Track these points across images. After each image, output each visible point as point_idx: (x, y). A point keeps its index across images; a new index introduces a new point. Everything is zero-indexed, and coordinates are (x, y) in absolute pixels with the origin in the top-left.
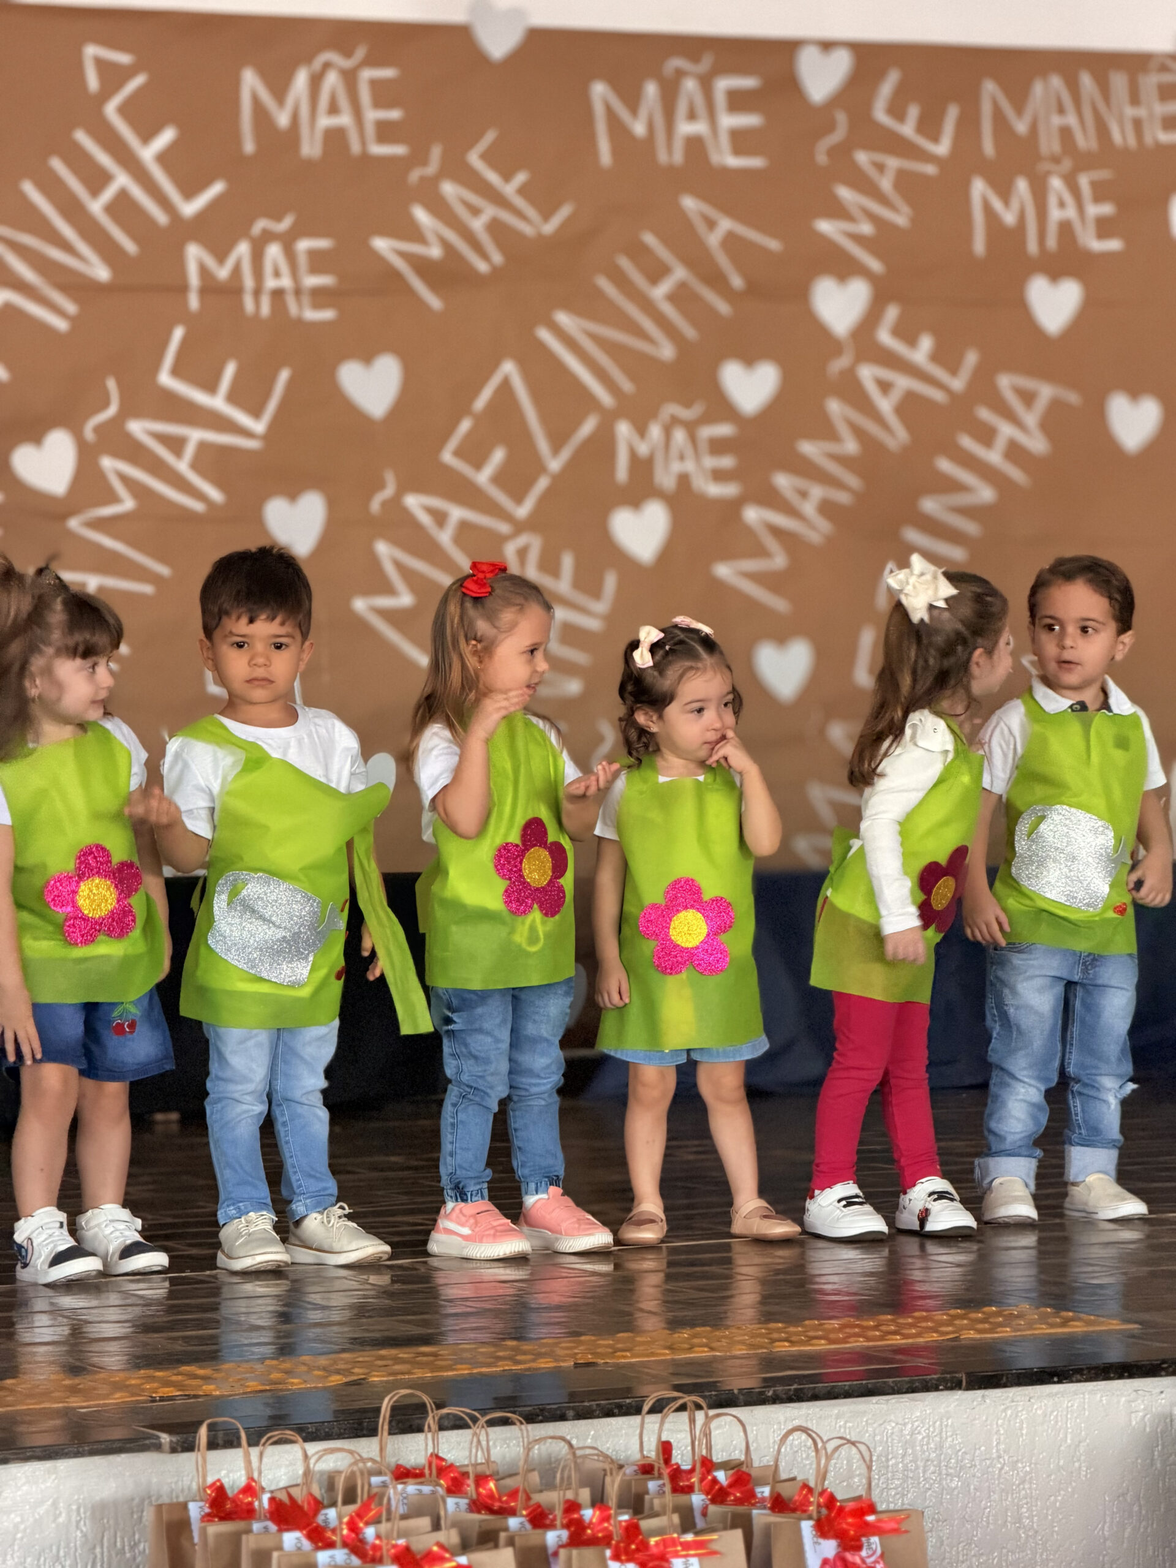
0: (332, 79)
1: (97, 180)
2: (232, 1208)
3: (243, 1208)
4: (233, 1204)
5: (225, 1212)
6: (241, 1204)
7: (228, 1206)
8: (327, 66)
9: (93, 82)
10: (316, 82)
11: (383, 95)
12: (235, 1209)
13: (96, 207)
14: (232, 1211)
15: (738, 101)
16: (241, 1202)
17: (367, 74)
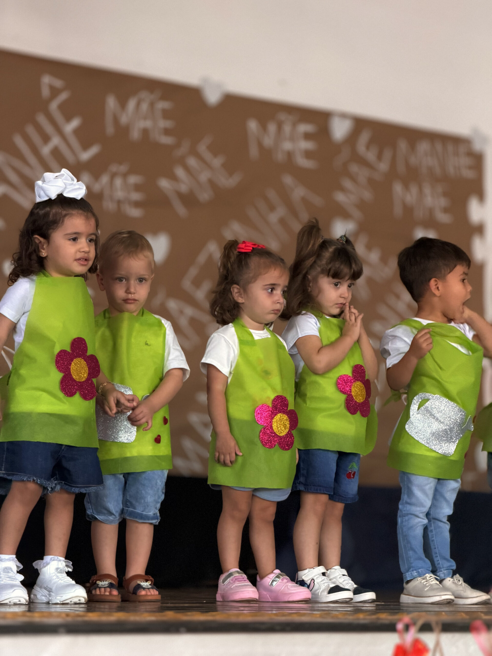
0: (145, 106)
1: (46, 139)
2: (415, 572)
3: (420, 572)
4: (416, 570)
5: (411, 573)
6: (420, 570)
7: (413, 571)
9: (46, 92)
11: (166, 114)
12: (416, 572)
13: (46, 150)
14: (415, 573)
15: (307, 136)
16: (420, 569)
17: (160, 105)
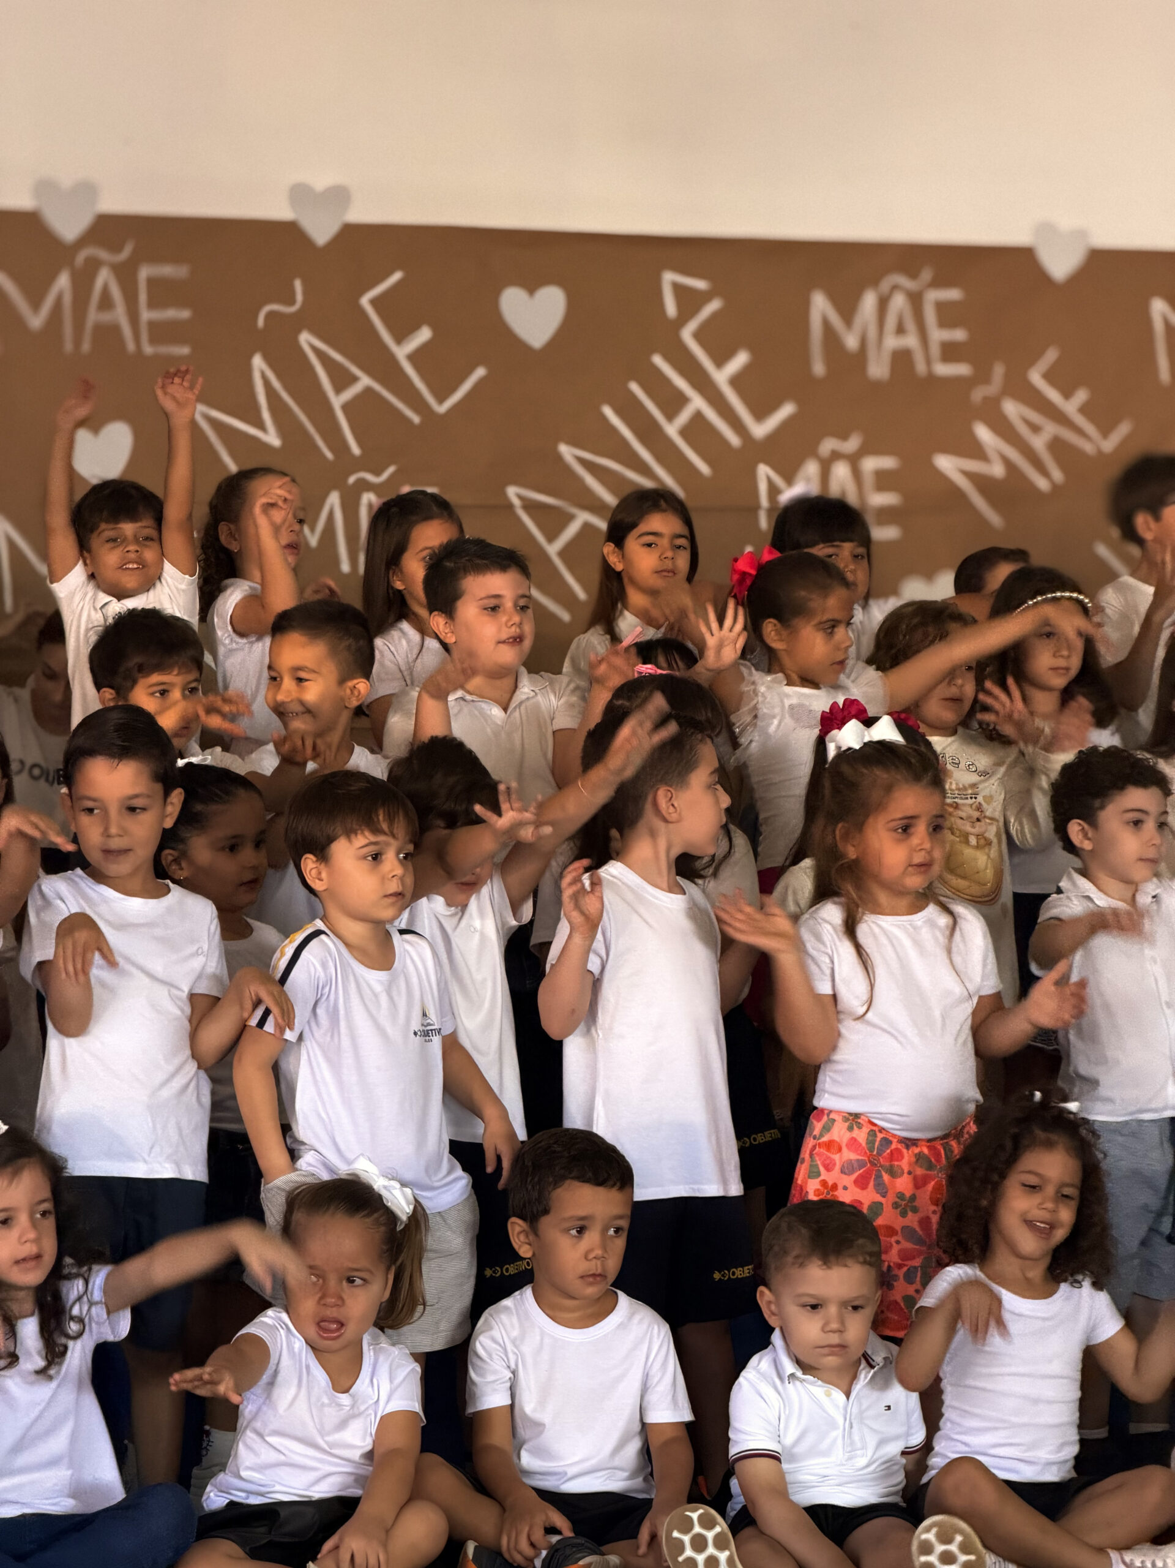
0: (899, 302)
1: (673, 403)
8: (895, 287)
9: (671, 308)
10: (883, 304)
11: (948, 315)
13: (672, 430)
17: (933, 296)
